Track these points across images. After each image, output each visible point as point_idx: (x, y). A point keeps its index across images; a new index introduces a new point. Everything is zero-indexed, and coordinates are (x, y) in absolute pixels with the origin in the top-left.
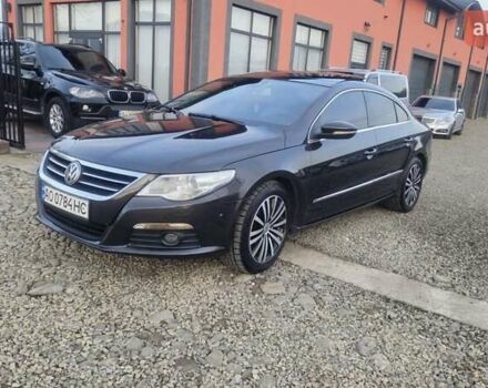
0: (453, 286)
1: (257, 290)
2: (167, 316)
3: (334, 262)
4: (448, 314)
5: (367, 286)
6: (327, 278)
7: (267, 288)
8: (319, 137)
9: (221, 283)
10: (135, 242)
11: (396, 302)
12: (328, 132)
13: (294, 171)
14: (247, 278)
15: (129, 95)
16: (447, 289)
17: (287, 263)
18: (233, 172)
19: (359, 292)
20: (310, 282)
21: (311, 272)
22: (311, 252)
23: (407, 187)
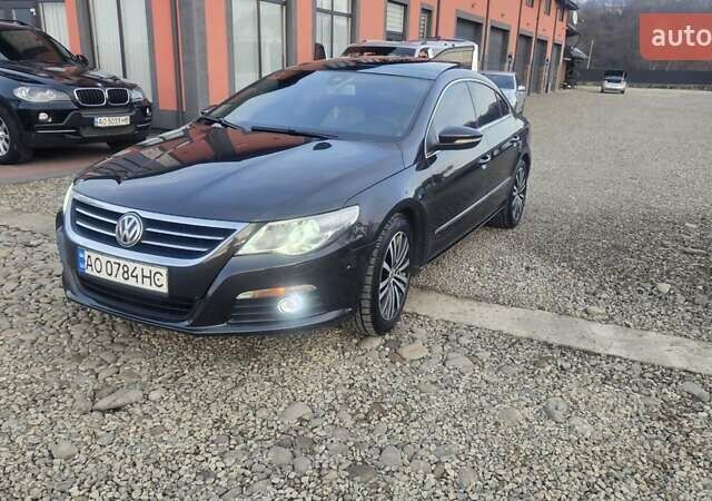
0: (611, 318)
1: (395, 356)
2: (304, 411)
3: (467, 305)
4: (624, 355)
5: (521, 332)
6: (470, 328)
7: (406, 351)
9: (347, 354)
11: (560, 347)
12: (448, 142)
14: (377, 342)
15: (106, 95)
16: (607, 322)
17: (412, 314)
18: (357, 209)
19: (515, 342)
20: (453, 337)
21: (447, 322)
22: (433, 296)
23: (514, 197)
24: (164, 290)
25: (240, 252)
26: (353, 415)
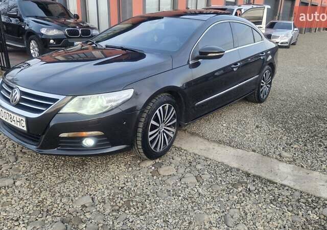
0: (294, 160)
1: (155, 173)
2: (87, 200)
3: (211, 146)
4: (292, 185)
5: (234, 165)
6: (206, 159)
7: (162, 171)
8: (198, 58)
9: (130, 169)
10: (62, 146)
11: (254, 176)
12: (204, 55)
13: (179, 85)
14: (149, 163)
15: (80, 32)
16: (290, 162)
17: (178, 148)
18: (133, 90)
19: (228, 170)
20: (194, 164)
21: (195, 155)
22: (197, 138)
23: (262, 86)
24: (25, 129)
25: (61, 112)
26: (112, 206)
